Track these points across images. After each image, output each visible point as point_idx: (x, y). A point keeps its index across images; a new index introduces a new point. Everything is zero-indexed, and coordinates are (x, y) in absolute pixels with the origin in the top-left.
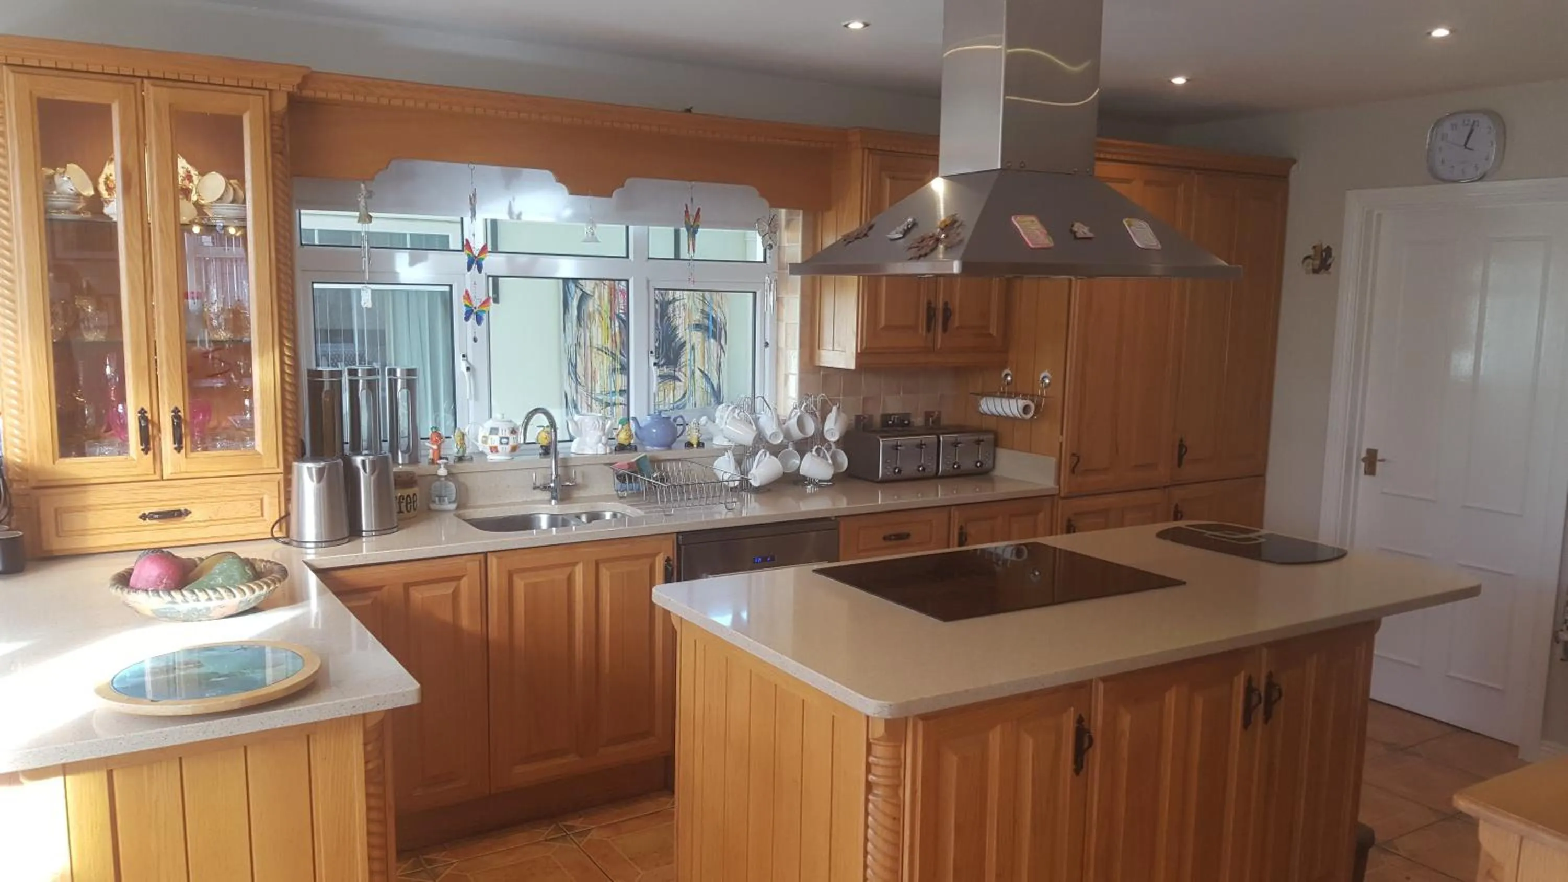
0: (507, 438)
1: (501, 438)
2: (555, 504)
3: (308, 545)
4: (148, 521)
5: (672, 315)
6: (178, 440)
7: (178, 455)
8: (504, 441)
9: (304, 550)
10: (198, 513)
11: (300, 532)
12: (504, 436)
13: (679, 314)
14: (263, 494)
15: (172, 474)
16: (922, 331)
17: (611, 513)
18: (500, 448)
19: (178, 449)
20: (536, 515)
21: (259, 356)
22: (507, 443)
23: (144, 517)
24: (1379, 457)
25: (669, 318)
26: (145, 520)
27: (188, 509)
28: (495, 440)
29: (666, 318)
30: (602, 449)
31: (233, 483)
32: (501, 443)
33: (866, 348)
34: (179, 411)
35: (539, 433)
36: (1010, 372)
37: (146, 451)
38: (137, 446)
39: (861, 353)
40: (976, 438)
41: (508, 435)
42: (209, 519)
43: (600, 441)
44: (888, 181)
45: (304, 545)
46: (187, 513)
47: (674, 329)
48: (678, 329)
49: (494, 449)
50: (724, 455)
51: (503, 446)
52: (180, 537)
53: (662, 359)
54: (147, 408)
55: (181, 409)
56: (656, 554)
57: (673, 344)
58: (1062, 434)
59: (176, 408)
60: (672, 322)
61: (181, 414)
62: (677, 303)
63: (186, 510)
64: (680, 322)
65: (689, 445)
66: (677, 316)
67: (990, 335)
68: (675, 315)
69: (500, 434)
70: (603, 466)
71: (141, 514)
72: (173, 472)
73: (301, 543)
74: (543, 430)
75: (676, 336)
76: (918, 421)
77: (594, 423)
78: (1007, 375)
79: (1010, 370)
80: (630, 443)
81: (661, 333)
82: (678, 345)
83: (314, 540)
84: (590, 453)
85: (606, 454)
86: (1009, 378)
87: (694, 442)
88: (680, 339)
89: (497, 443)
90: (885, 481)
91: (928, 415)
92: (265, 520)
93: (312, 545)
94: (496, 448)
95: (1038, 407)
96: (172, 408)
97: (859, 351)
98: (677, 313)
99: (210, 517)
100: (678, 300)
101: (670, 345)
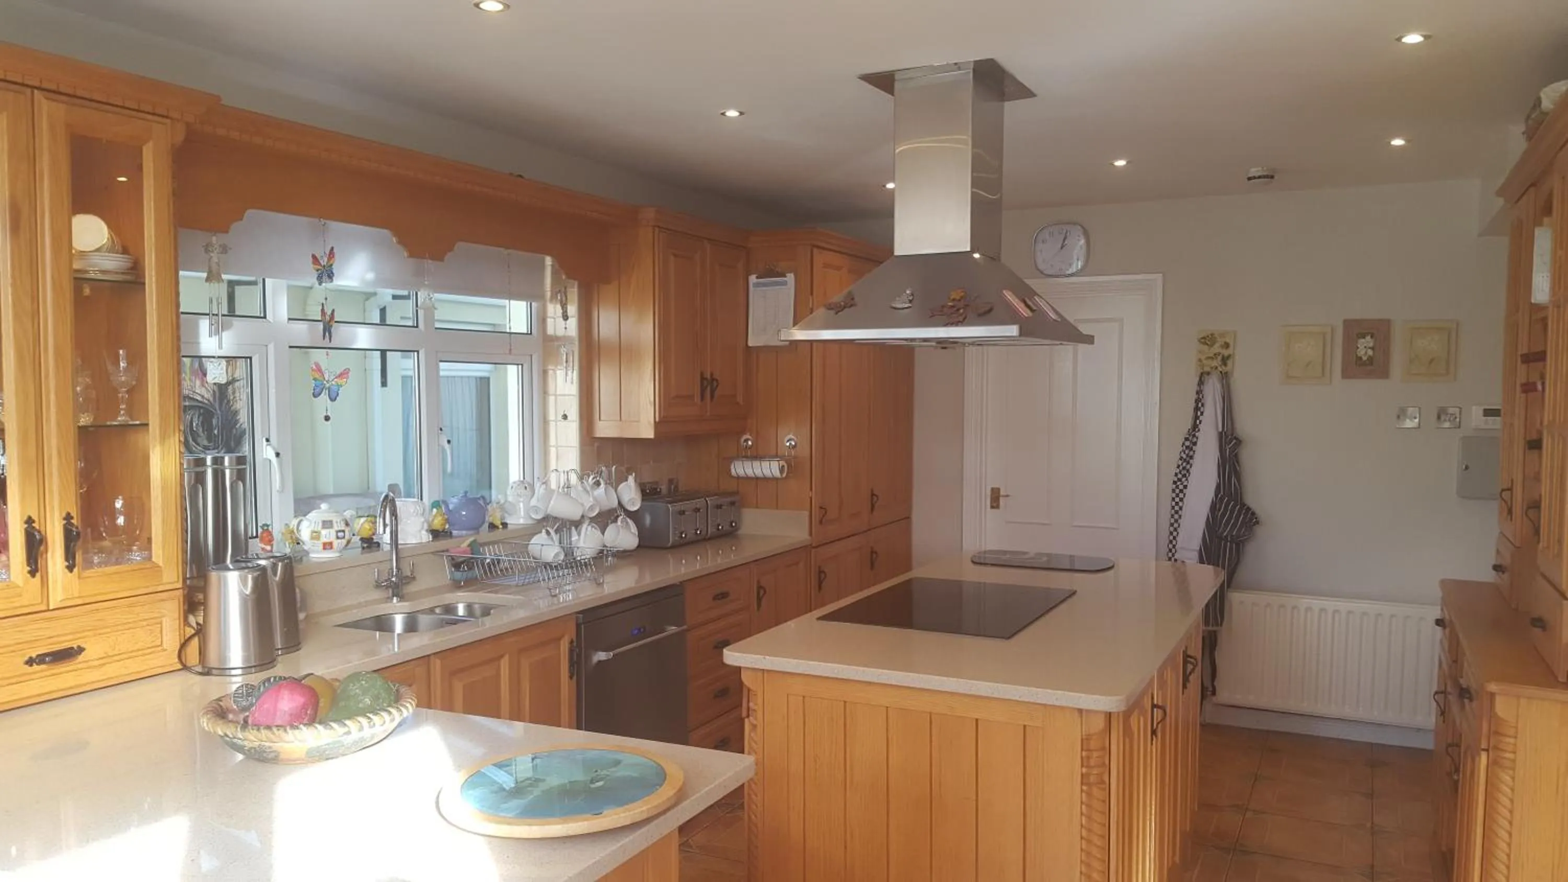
0: (343, 531)
1: (337, 532)
2: (398, 602)
3: (234, 672)
4: (35, 667)
5: (232, 398)
6: (70, 555)
7: (69, 574)
8: (341, 534)
9: (228, 679)
10: (93, 650)
11: (223, 657)
12: (340, 529)
13: (240, 396)
14: (163, 616)
15: (61, 601)
16: (697, 399)
17: (465, 604)
18: (336, 543)
19: (70, 568)
20: (388, 616)
21: (160, 443)
22: (344, 537)
23: (30, 662)
24: (1002, 493)
25: (229, 401)
26: (31, 665)
27: (82, 646)
28: (328, 535)
29: (226, 401)
30: (427, 537)
31: (130, 606)
32: (338, 538)
33: (664, 417)
34: (72, 518)
35: (362, 525)
36: (750, 437)
37: (33, 573)
38: (23, 567)
39: (660, 422)
40: (729, 499)
41: (343, 528)
42: (105, 655)
43: (422, 528)
44: (672, 258)
45: (227, 672)
46: (81, 650)
47: (235, 414)
48: (239, 414)
49: (328, 546)
50: (541, 532)
51: (339, 541)
52: (72, 684)
53: (222, 449)
54: (35, 517)
55: (74, 514)
56: (559, 639)
57: (234, 431)
58: (811, 489)
59: (68, 514)
60: (232, 406)
61: (74, 521)
62: (237, 384)
63: (79, 647)
64: (241, 405)
65: (492, 526)
66: (238, 398)
67: (738, 403)
68: (234, 398)
69: (336, 528)
70: (431, 555)
71: (26, 658)
72: (65, 597)
73: (223, 671)
74: (366, 521)
75: (237, 422)
76: (664, 488)
77: (416, 508)
78: (746, 441)
79: (751, 435)
80: (444, 529)
81: (220, 418)
82: (239, 432)
83: (241, 666)
84: (414, 542)
85: (429, 542)
86: (750, 443)
87: (498, 523)
88: (241, 425)
89: (332, 538)
90: (673, 547)
91: (671, 481)
92: (166, 650)
93: (239, 672)
94: (331, 544)
95: (789, 466)
96: (64, 515)
97: (657, 420)
98: (237, 395)
99: (105, 653)
100: (238, 381)
101: (231, 432)
